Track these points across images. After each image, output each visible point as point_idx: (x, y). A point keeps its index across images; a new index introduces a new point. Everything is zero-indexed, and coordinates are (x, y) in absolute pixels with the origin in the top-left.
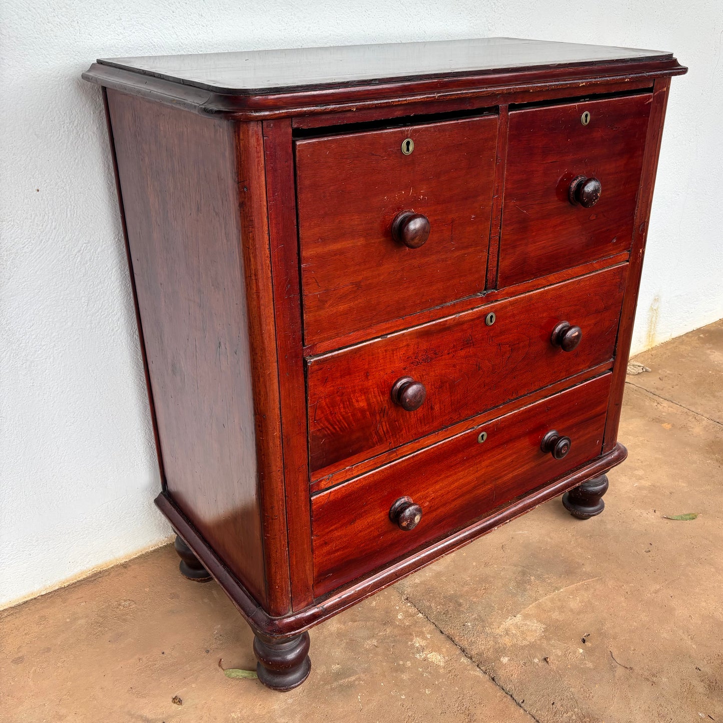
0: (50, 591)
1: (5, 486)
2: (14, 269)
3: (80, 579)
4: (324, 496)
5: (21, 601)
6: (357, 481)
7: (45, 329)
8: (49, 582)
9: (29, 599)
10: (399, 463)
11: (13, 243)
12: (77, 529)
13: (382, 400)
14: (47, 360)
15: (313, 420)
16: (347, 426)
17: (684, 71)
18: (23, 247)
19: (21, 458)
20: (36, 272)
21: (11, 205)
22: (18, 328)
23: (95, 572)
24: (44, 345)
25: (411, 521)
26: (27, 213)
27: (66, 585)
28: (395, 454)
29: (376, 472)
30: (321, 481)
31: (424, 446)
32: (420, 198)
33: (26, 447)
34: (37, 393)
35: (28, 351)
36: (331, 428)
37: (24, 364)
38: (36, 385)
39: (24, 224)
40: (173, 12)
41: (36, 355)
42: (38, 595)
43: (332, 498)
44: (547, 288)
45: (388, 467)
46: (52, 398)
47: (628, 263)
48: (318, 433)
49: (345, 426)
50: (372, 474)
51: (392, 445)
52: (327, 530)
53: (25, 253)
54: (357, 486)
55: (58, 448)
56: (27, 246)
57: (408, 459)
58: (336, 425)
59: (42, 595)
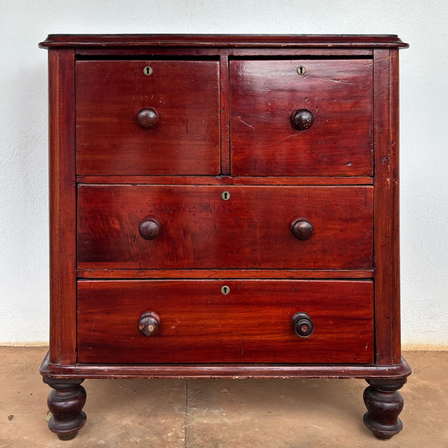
0: (19, 346)
1: (10, 267)
2: (34, 146)
3: (36, 346)
4: (86, 283)
5: (3, 345)
6: (112, 282)
7: (44, 182)
8: (20, 340)
9: (7, 345)
10: (147, 282)
11: (36, 134)
12: (41, 311)
13: (133, 229)
14: (43, 200)
15: (80, 225)
16: (104, 237)
17: (406, 45)
18: (40, 137)
19: (20, 253)
20: (44, 151)
21: (38, 115)
22: (31, 179)
23: (46, 346)
24: (42, 191)
25: (145, 327)
26: (45, 120)
27: (28, 346)
28: (143, 274)
29: (128, 282)
30: (85, 271)
31: (169, 277)
32: (159, 102)
33: (24, 248)
34: (35, 217)
35: (34, 192)
36: (93, 235)
37: (31, 199)
38: (35, 213)
39: (43, 125)
40: (130, 31)
41: (38, 196)
42: (13, 345)
43: (92, 287)
44: (281, 187)
45: (138, 282)
46: (41, 223)
47: (373, 187)
48: (83, 235)
49: (104, 238)
50: (125, 282)
51: (142, 266)
52: (88, 311)
53: (41, 139)
54: (112, 286)
55: (40, 255)
56: (42, 137)
57: (155, 282)
58: (97, 234)
59: (14, 347)
